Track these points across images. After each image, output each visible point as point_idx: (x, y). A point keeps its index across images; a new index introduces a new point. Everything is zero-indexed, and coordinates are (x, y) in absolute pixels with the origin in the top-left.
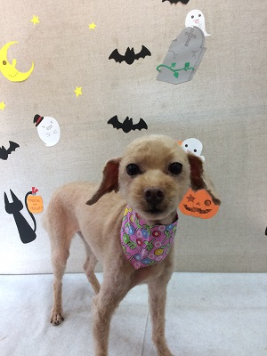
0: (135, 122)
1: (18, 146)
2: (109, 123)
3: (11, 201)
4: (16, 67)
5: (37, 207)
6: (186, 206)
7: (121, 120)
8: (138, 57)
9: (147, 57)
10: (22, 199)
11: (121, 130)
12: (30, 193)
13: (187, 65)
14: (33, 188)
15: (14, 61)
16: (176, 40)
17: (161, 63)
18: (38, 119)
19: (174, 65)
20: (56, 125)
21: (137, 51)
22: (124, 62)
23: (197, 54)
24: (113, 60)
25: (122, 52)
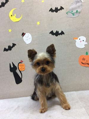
0: (60, 32)
1: (16, 45)
2: (50, 33)
3: (12, 66)
4: (16, 17)
5: (23, 68)
6: (82, 63)
7: (55, 32)
8: (59, 10)
9: (62, 10)
10: (16, 65)
11: (55, 35)
12: (20, 63)
13: (77, 11)
14: (21, 61)
15: (15, 15)
16: (72, 4)
17: (68, 11)
18: (23, 34)
19: (72, 11)
20: (30, 36)
21: (59, 8)
22: (55, 12)
23: (80, 7)
24: (50, 12)
25: (54, 9)
